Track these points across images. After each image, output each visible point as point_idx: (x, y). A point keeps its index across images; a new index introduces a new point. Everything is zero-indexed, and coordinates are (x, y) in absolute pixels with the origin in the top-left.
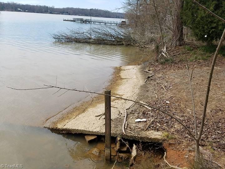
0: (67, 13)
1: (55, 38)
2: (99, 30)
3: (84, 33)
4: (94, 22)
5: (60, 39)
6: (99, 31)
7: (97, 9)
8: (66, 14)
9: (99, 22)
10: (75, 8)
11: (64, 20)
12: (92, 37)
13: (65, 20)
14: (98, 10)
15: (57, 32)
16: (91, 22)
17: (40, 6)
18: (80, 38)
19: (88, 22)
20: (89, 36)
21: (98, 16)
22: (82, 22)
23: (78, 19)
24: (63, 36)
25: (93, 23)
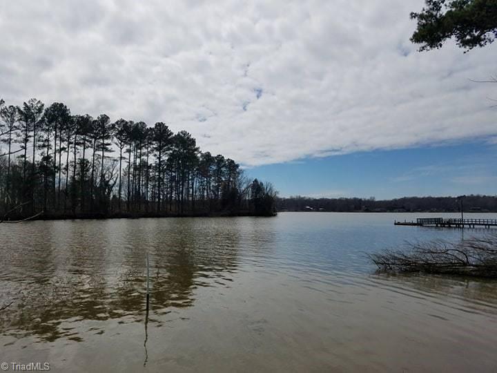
0: (403, 208)
1: (377, 263)
2: (491, 243)
3: (449, 252)
4: (470, 225)
5: (389, 264)
6: (489, 245)
7: (475, 194)
8: (399, 212)
9: (486, 225)
10: (422, 197)
11: (395, 224)
12: (471, 260)
13: (399, 224)
14: (478, 197)
15: (382, 250)
16: (463, 224)
17: (347, 199)
18: (437, 263)
19: (456, 224)
20: (460, 258)
21: (479, 209)
22: (439, 225)
23: (429, 221)
24: (395, 258)
25: (468, 226)
